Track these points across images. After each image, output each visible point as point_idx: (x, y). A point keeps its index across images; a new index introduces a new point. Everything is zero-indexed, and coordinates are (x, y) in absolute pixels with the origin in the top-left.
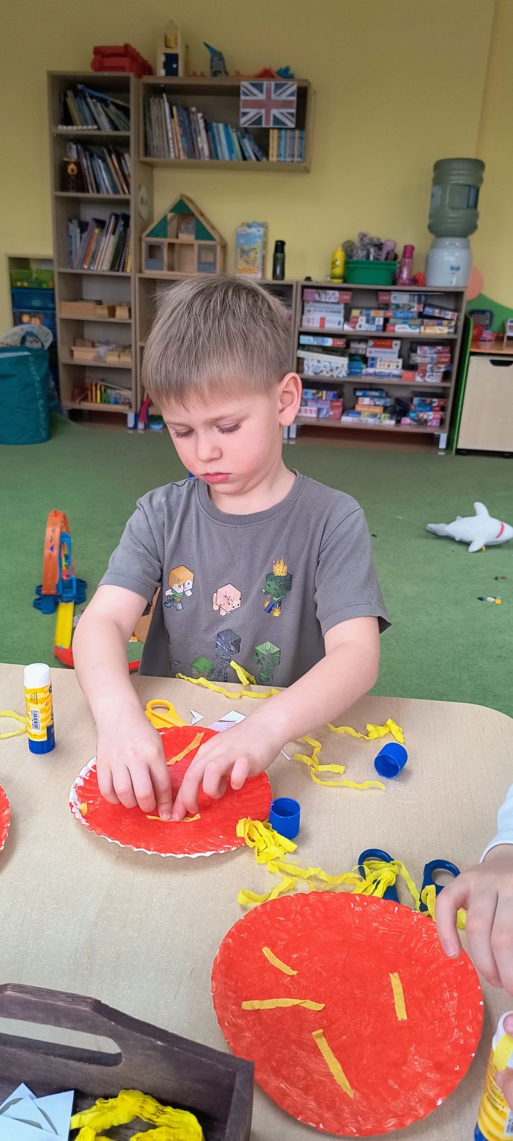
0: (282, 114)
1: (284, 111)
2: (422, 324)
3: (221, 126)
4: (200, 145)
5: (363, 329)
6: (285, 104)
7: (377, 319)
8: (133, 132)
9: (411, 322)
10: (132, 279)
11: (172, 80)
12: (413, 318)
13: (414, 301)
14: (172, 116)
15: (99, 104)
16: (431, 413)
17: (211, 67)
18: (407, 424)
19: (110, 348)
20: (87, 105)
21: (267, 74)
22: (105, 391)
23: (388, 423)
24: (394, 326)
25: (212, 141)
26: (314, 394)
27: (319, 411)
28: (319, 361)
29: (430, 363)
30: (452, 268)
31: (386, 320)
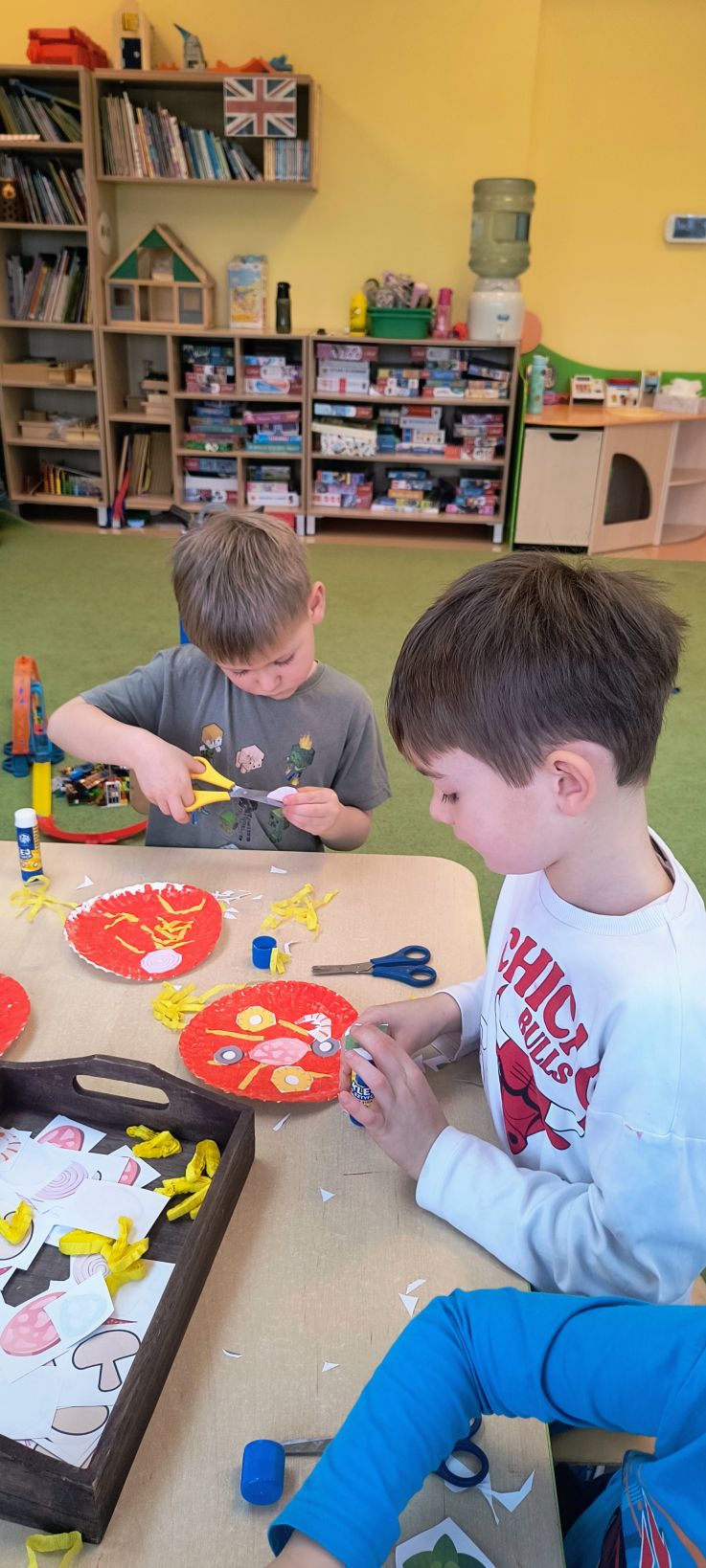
0: (278, 119)
1: (282, 116)
2: (467, 386)
3: (201, 133)
4: (175, 159)
5: (393, 393)
6: (283, 107)
7: (410, 381)
8: (86, 143)
9: (454, 384)
10: (95, 334)
11: (132, 75)
12: (455, 380)
13: (455, 358)
14: (137, 121)
15: (39, 104)
16: (483, 498)
17: (185, 56)
18: (454, 514)
19: (69, 422)
20: (24, 105)
21: (257, 67)
22: (67, 479)
23: (430, 512)
24: (432, 390)
25: (191, 153)
26: (335, 478)
27: (343, 498)
28: (339, 437)
29: (478, 436)
30: (500, 318)
31: (422, 382)
